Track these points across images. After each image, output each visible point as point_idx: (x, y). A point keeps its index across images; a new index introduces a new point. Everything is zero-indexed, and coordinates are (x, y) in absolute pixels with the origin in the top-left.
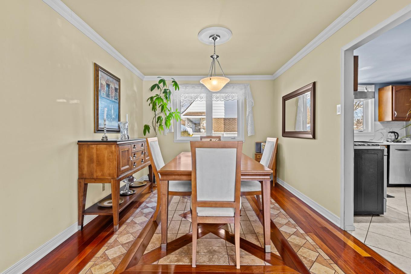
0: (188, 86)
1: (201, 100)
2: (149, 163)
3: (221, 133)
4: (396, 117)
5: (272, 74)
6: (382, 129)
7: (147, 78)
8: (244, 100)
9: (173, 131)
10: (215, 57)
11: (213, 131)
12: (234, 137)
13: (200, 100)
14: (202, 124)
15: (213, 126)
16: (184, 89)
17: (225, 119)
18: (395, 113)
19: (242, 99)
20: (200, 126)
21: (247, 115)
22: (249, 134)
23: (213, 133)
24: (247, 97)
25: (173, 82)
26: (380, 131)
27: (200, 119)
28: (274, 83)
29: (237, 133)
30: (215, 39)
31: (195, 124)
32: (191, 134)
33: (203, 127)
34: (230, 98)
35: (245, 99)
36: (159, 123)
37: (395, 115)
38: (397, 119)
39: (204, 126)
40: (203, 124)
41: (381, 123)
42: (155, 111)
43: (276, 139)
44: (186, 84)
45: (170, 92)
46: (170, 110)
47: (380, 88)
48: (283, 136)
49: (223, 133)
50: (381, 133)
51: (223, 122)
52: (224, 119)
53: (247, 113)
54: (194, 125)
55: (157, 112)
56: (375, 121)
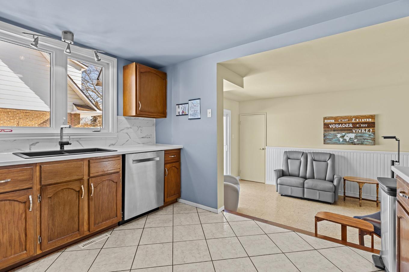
4: (141, 111)
6: (128, 128)
18: (139, 104)
26: (125, 131)
37: (139, 107)
38: (141, 113)
41: (126, 119)
47: (124, 65)
50: (127, 133)
56: (118, 115)
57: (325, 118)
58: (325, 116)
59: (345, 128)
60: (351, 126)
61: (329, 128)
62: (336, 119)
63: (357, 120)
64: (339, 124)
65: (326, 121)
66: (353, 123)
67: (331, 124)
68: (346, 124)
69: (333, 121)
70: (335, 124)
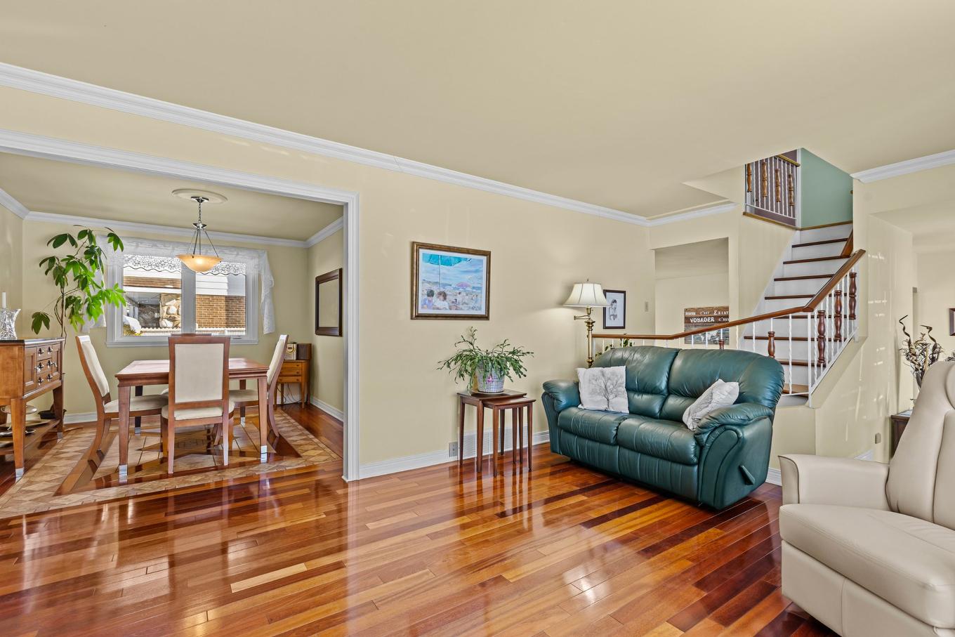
0: (141, 243)
1: (172, 271)
2: (57, 383)
3: (219, 329)
5: (305, 239)
7: (33, 216)
8: (256, 276)
9: (105, 326)
10: (201, 226)
11: (197, 325)
12: (239, 336)
13: (169, 270)
14: (165, 308)
15: (197, 314)
16: (133, 248)
17: (228, 299)
19: (253, 273)
20: (159, 312)
21: (262, 301)
22: (266, 331)
23: (197, 329)
24: (263, 271)
25: (110, 235)
27: (160, 294)
28: (308, 253)
29: (244, 329)
30: (200, 201)
31: (140, 306)
32: (138, 332)
33: (167, 313)
34: (232, 272)
35: (259, 276)
36: (69, 310)
39: (170, 311)
40: (169, 308)
42: (62, 287)
43: (286, 336)
44: (138, 238)
45: (99, 250)
46: (100, 285)
48: (317, 334)
49: (222, 329)
51: (223, 304)
52: (226, 297)
53: (263, 298)
54: (137, 309)
55: (66, 289)
57: (686, 310)
58: (686, 308)
59: (707, 322)
60: (713, 320)
61: (690, 322)
62: (697, 310)
63: (719, 313)
64: (700, 318)
65: (687, 314)
66: (714, 317)
67: (692, 317)
68: (707, 317)
69: (694, 314)
70: (697, 317)
